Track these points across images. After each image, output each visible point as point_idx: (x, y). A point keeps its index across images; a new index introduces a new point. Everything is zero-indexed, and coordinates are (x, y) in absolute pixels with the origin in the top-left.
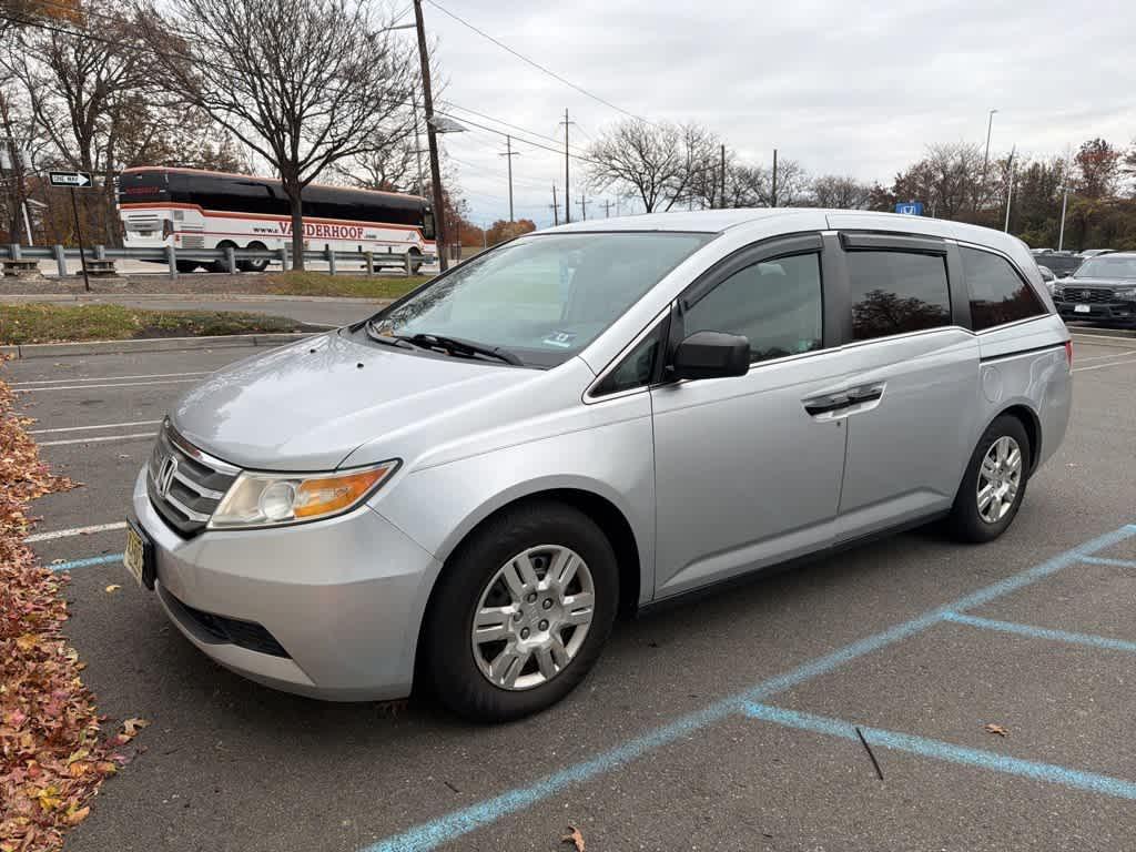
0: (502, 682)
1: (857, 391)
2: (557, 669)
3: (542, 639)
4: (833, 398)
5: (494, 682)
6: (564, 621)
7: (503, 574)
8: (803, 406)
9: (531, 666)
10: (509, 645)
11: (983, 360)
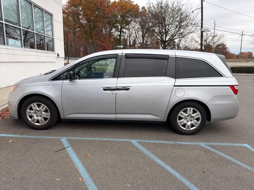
0: (32, 122)
1: (121, 88)
2: (43, 124)
3: (39, 118)
4: (112, 88)
5: (31, 122)
6: (43, 116)
7: (31, 106)
8: (102, 88)
9: (38, 122)
10: (33, 117)
11: (174, 86)
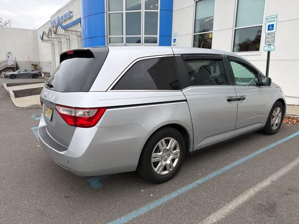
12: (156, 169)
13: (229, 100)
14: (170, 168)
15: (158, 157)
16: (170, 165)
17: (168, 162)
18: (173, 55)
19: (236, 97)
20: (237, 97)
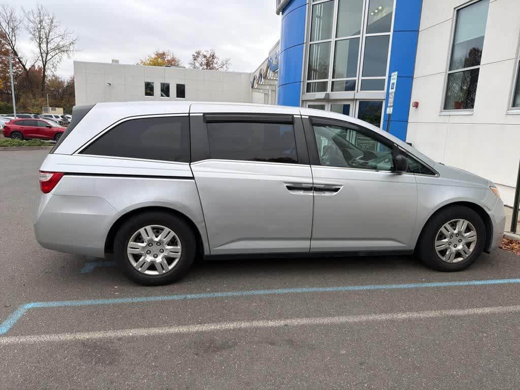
12: (135, 264)
13: (289, 188)
14: (163, 269)
15: (138, 249)
16: (161, 264)
17: (159, 260)
18: (188, 115)
19: (312, 185)
20: (314, 185)
